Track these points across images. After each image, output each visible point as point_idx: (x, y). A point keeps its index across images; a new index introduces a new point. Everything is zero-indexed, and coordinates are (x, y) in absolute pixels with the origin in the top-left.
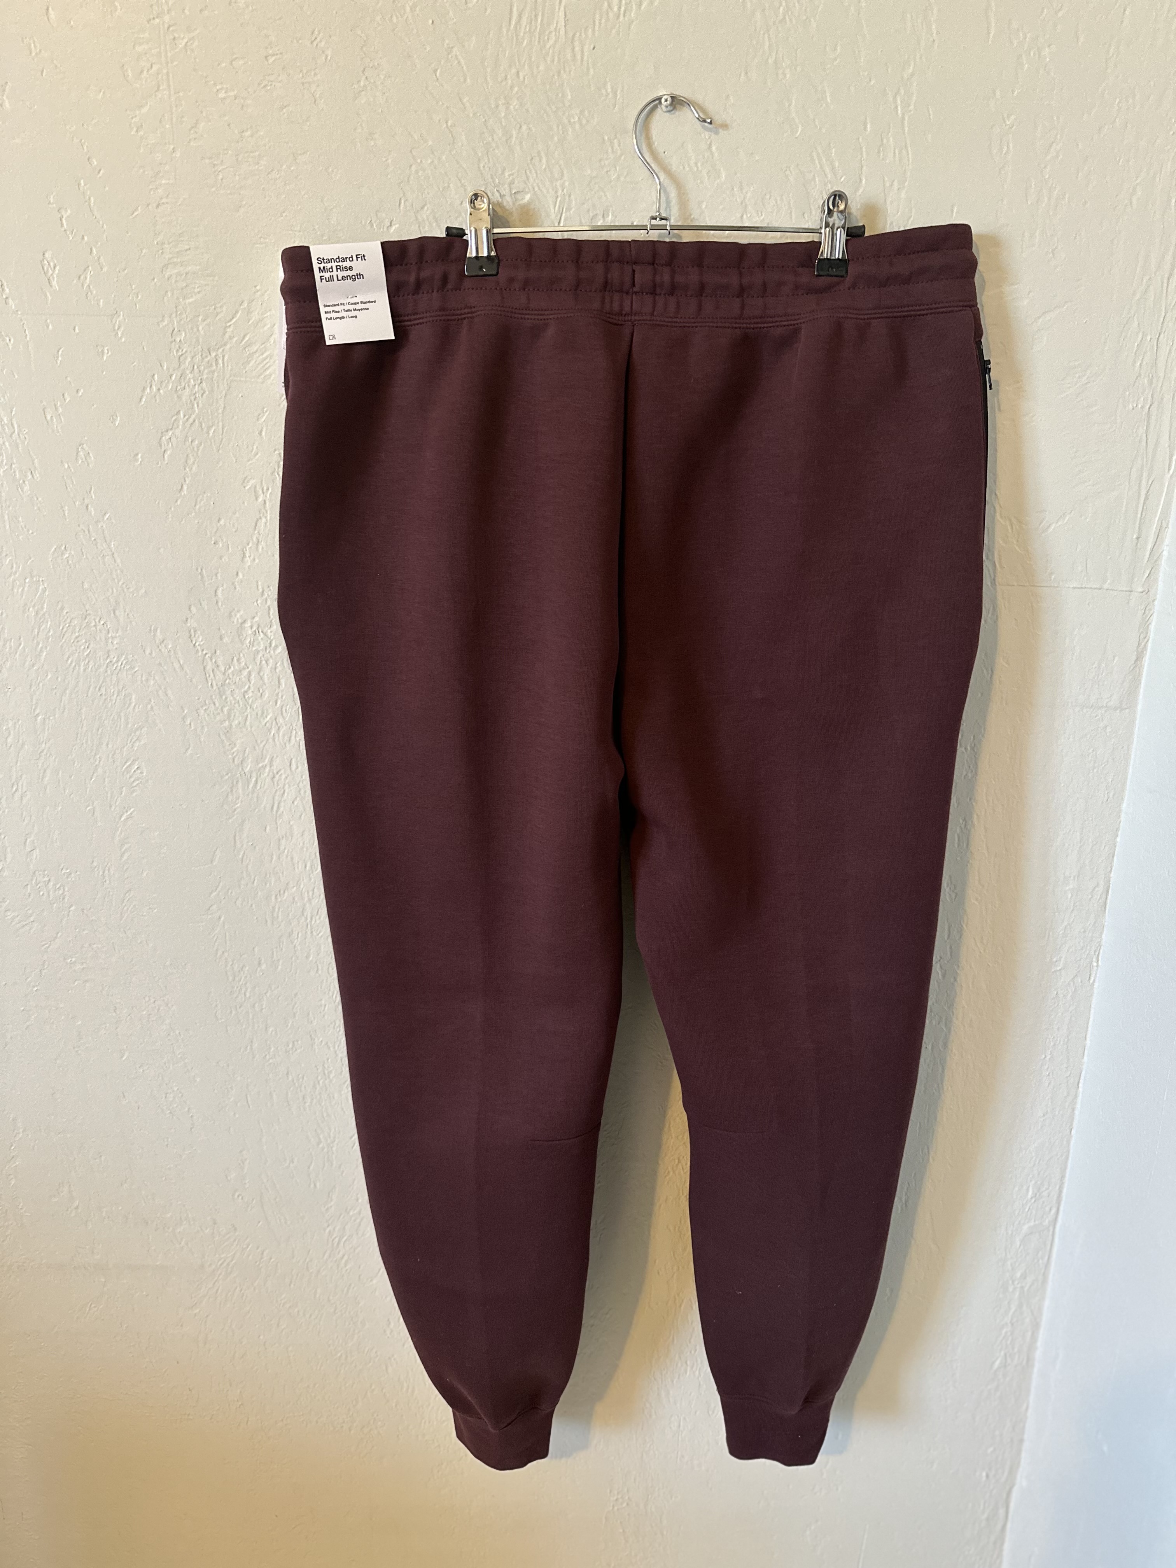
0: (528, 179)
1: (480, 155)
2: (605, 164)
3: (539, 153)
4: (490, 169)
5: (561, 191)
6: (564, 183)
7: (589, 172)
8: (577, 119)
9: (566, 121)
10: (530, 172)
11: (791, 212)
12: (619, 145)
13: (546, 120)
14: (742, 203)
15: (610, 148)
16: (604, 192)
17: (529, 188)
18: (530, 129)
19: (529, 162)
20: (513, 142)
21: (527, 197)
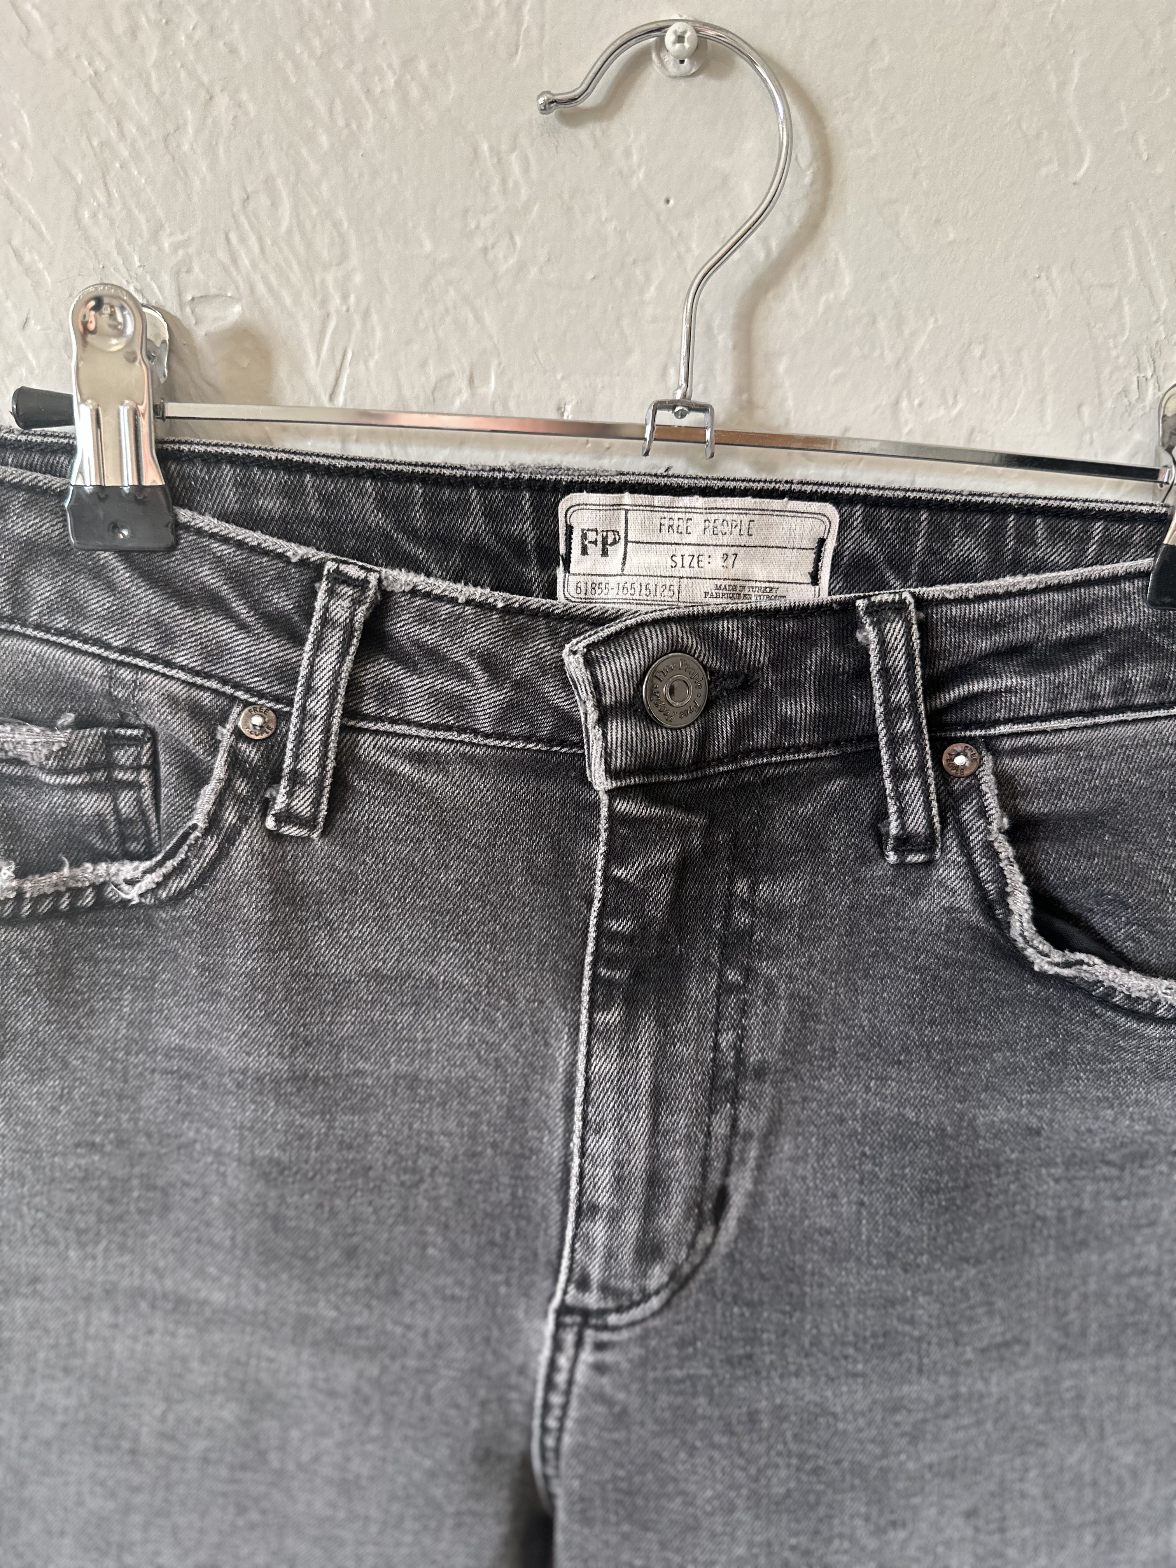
0: (235, 260)
1: (80, 178)
2: (478, 227)
3: (269, 183)
4: (112, 223)
5: (337, 301)
6: (348, 277)
7: (428, 247)
8: (392, 81)
9: (357, 87)
10: (243, 239)
11: (1043, 401)
12: (526, 170)
13: (293, 80)
14: (898, 363)
15: (497, 181)
16: (474, 310)
17: (237, 288)
18: (240, 106)
19: (237, 207)
20: (186, 147)
21: (235, 311)
